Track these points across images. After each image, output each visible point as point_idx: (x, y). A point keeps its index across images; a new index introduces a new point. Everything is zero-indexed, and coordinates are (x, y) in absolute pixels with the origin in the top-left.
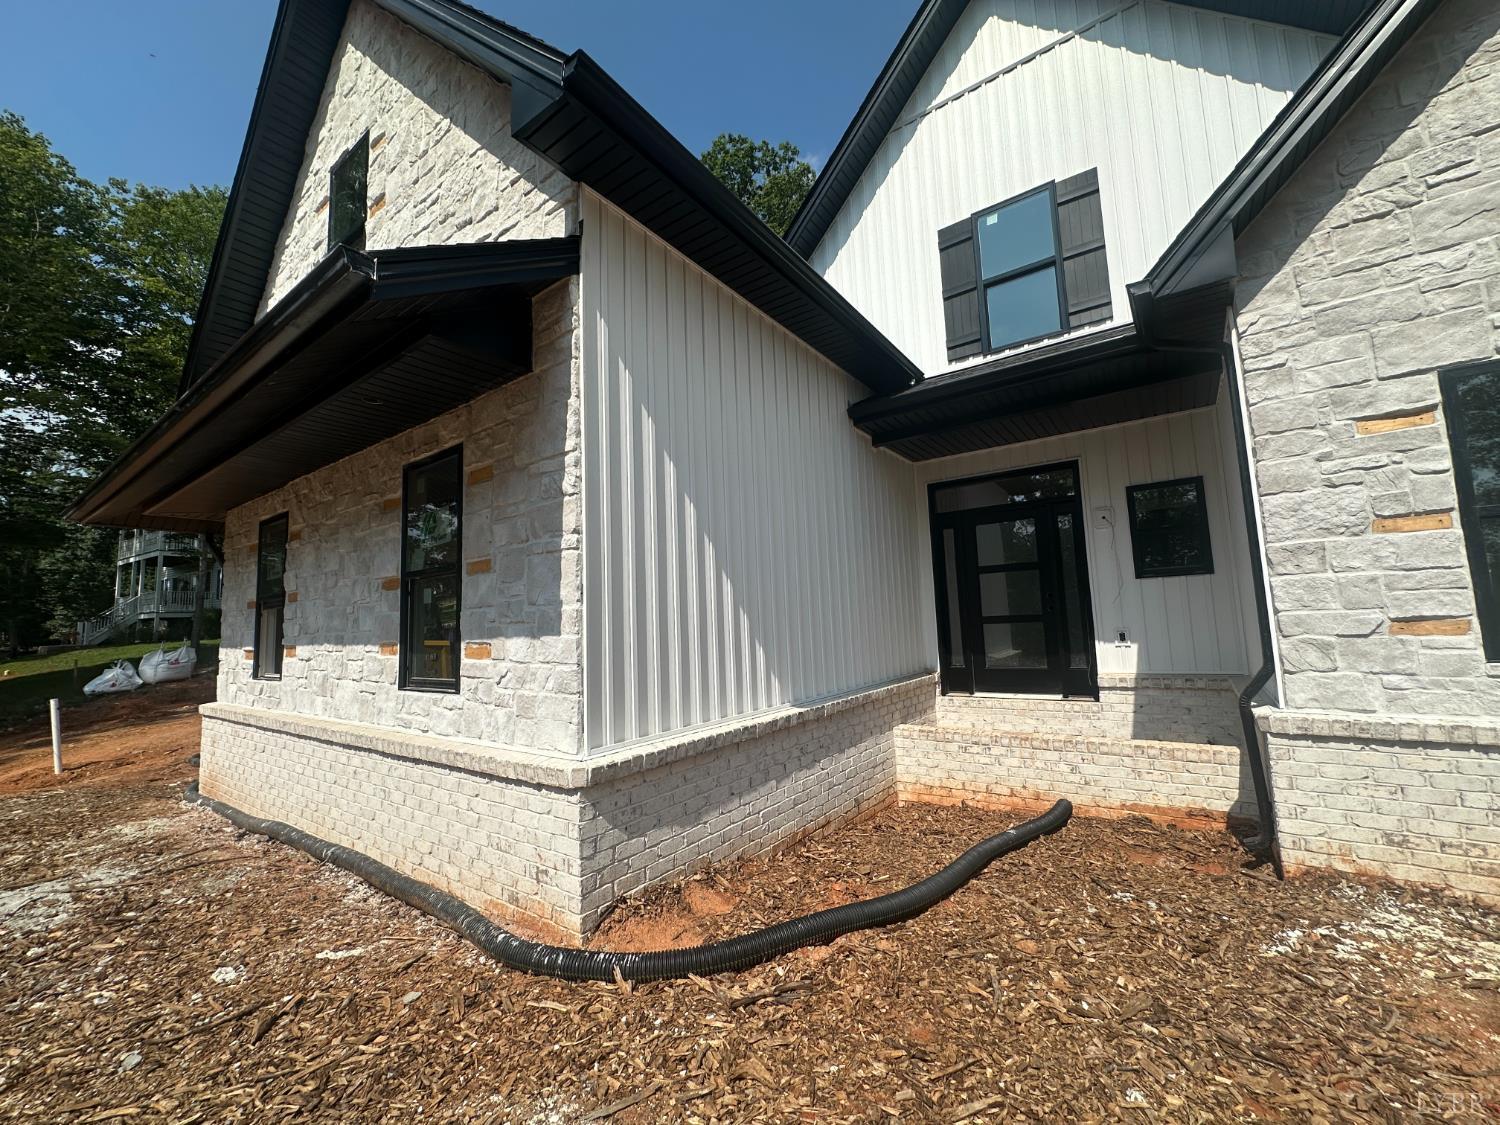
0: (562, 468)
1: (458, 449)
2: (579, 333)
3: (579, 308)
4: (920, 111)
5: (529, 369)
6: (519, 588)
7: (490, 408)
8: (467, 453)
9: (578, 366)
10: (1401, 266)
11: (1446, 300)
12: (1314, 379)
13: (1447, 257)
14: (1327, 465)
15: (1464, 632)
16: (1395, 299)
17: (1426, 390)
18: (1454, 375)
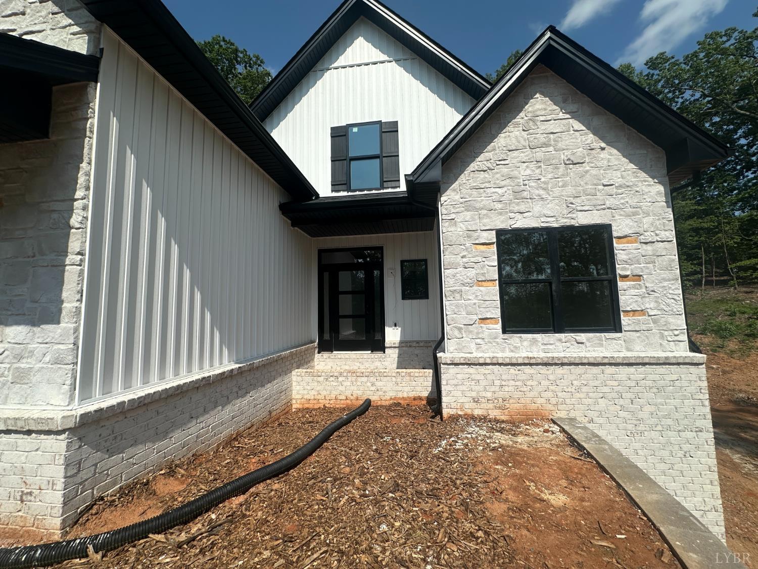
0: (71, 211)
4: (326, 66)
10: (488, 190)
11: (499, 206)
12: (462, 226)
13: (500, 191)
14: (464, 260)
15: (497, 323)
16: (486, 202)
17: (492, 237)
18: (500, 233)
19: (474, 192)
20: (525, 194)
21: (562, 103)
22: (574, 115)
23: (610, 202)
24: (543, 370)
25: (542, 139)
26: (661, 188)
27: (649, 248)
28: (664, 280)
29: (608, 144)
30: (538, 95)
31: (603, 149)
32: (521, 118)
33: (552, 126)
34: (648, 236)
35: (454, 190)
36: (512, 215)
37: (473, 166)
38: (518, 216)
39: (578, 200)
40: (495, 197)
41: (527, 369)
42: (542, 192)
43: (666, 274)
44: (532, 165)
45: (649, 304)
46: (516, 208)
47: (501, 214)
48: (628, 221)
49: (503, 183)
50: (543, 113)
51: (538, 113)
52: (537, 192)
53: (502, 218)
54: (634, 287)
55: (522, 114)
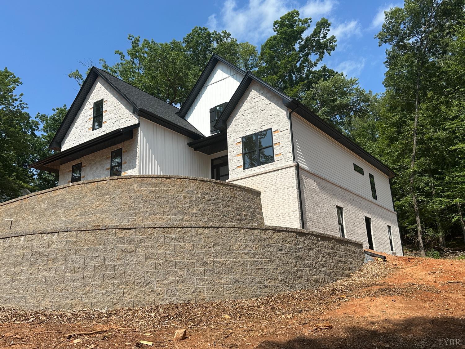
0: (137, 149)
1: (121, 149)
2: (139, 134)
3: (139, 131)
5: (133, 138)
6: (131, 164)
7: (127, 143)
8: (123, 149)
9: (139, 138)
10: (239, 125)
11: (242, 129)
12: (232, 138)
13: (242, 124)
14: (233, 149)
15: (242, 167)
16: (238, 129)
17: (240, 140)
18: (243, 138)
19: (236, 127)
20: (249, 124)
21: (259, 91)
22: (262, 94)
23: (272, 120)
24: (252, 178)
25: (253, 105)
26: (285, 113)
27: (282, 133)
28: (286, 142)
29: (272, 102)
30: (253, 90)
31: (270, 104)
32: (248, 99)
33: (256, 100)
34: (282, 129)
35: (231, 127)
36: (245, 132)
37: (235, 118)
38: (247, 131)
39: (263, 122)
40: (241, 127)
41: (248, 179)
42: (253, 122)
43: (287, 140)
44: (251, 114)
45: (282, 151)
46: (247, 129)
47: (242, 132)
48: (276, 126)
49: (243, 122)
50: (254, 96)
51: (252, 96)
52: (252, 122)
53: (243, 133)
54: (278, 147)
55: (248, 98)
